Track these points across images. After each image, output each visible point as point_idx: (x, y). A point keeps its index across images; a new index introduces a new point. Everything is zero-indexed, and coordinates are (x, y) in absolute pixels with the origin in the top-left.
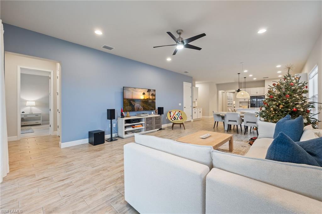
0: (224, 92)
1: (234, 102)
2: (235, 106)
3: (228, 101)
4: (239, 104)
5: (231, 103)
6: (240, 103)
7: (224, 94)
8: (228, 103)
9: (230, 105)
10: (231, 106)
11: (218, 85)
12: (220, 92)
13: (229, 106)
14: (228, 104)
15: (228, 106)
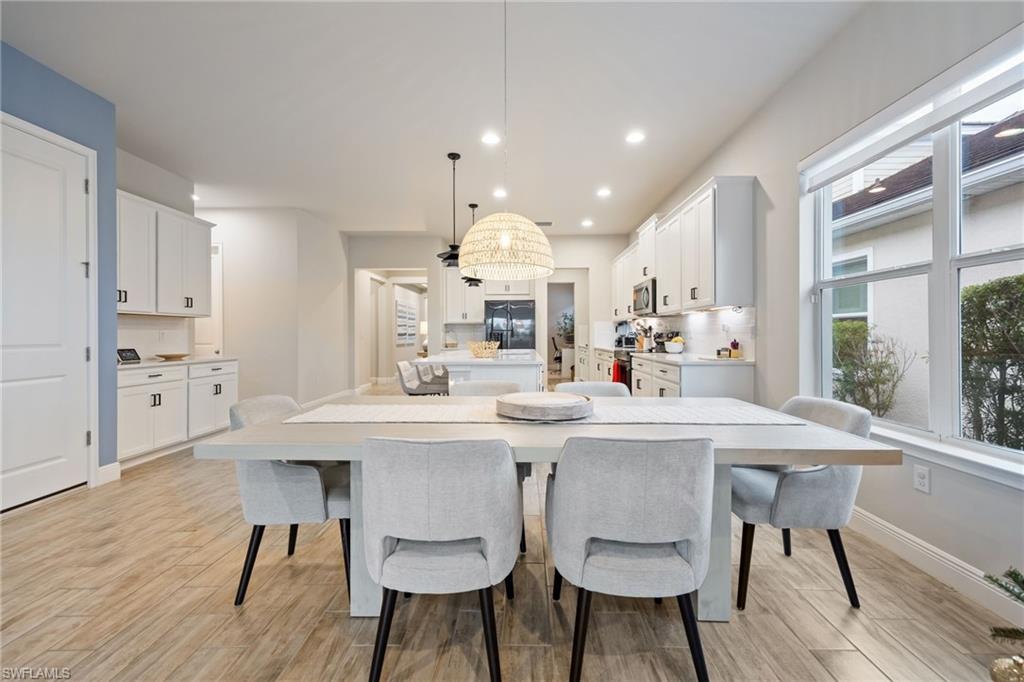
0: (382, 283)
1: (424, 327)
2: (426, 342)
3: (400, 321)
4: (442, 334)
5: (410, 331)
6: (447, 332)
7: (382, 289)
8: (401, 330)
9: (407, 340)
10: (409, 345)
11: (351, 240)
12: (365, 277)
13: (403, 345)
14: (399, 335)
15: (398, 346)
